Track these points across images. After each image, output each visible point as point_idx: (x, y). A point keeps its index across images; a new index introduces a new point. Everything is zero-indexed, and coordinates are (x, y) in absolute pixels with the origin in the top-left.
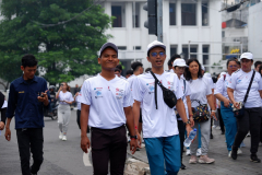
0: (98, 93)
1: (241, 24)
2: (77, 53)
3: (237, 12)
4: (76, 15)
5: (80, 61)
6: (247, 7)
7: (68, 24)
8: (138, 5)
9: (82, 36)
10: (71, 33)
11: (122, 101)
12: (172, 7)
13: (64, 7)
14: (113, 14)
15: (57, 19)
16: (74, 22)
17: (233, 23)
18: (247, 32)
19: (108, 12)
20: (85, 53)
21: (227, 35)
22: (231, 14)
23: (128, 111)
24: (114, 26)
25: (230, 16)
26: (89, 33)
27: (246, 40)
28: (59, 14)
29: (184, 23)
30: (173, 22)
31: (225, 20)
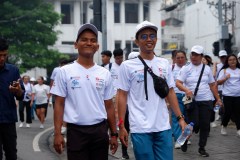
0: (75, 83)
1: (178, 23)
2: (29, 47)
3: (175, 12)
4: (28, 12)
5: (31, 54)
6: (184, 7)
7: (21, 20)
8: (85, 5)
9: (33, 32)
10: (23, 29)
11: (102, 92)
12: (117, 7)
13: (17, 5)
14: (62, 11)
15: (10, 15)
16: (27, 18)
17: (171, 22)
18: (184, 30)
19: (58, 10)
20: (36, 47)
21: (166, 32)
22: (169, 13)
23: (108, 104)
24: (64, 22)
25: (168, 15)
26: (40, 29)
27: (182, 37)
28: (12, 12)
29: (127, 21)
30: (117, 20)
31: (164, 19)
